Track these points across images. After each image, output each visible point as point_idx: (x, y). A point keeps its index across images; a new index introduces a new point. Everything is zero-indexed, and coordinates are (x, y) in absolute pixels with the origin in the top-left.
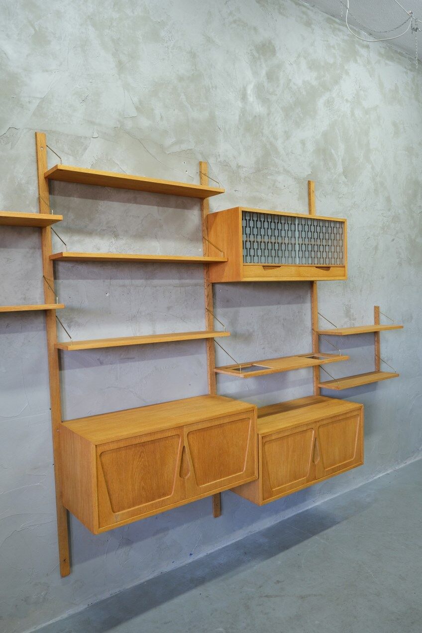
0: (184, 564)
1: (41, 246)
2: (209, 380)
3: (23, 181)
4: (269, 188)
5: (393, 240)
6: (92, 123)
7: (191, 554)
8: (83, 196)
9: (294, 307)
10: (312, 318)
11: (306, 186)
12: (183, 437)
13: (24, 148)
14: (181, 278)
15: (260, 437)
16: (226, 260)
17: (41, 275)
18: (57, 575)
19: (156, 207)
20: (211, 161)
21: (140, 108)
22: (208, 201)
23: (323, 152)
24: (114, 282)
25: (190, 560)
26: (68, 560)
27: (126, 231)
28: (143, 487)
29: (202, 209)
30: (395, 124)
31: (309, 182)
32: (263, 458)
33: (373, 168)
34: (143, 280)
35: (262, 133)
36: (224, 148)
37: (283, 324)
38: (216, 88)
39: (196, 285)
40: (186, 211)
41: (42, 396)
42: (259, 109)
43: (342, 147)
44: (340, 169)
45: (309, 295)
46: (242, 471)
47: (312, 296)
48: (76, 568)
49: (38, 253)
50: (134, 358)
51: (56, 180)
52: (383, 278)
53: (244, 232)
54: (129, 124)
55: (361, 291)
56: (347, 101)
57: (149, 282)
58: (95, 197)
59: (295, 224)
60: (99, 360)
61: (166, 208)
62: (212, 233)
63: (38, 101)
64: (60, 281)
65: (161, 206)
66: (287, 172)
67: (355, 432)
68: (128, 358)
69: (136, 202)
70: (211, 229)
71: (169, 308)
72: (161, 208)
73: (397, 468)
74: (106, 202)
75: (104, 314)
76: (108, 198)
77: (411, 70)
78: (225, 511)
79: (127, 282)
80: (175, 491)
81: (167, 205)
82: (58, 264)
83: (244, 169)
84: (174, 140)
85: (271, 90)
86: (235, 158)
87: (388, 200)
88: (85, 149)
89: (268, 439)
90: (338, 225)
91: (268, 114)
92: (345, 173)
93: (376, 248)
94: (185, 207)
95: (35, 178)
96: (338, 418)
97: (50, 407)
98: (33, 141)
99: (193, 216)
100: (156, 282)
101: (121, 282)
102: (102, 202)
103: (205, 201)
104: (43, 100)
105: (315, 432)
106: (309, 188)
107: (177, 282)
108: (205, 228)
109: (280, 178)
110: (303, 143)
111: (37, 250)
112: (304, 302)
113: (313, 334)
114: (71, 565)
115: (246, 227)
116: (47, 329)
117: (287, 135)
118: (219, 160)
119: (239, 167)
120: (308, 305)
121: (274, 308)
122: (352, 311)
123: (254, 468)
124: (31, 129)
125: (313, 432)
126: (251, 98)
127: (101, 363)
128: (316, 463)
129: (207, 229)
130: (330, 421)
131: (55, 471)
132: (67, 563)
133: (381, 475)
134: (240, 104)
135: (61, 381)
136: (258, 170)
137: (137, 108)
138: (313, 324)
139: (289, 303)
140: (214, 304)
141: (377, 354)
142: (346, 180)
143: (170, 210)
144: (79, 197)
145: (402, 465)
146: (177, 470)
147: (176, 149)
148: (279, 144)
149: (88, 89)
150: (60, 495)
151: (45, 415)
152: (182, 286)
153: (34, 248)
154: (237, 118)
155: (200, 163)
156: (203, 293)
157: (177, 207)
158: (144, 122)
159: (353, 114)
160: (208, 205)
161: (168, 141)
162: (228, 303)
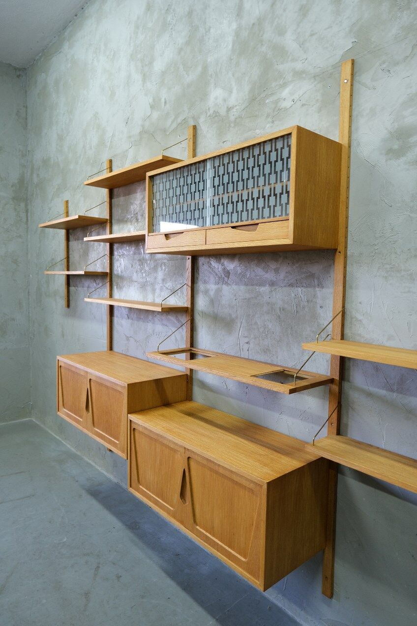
6: (130, 137)
11: (338, 77)
20: (201, 120)
21: (153, 104)
39: (183, 259)
46: (119, 441)
54: (147, 124)
63: (111, 139)
71: (163, 280)
80: (84, 418)
83: (234, 110)
84: (173, 118)
86: (225, 101)
88: (126, 159)
89: (136, 426)
109: (285, 93)
118: (208, 114)
119: (229, 110)
136: (252, 100)
137: (151, 107)
140: (197, 278)
146: (85, 404)
149: (129, 113)
158: (155, 116)
161: (169, 122)
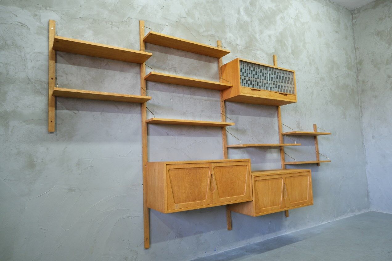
0: (211, 255)
1: (140, 73)
2: (224, 151)
3: (133, 42)
4: (253, 56)
5: (322, 90)
6: (166, 18)
7: (215, 250)
8: (161, 51)
9: (268, 119)
10: (279, 126)
11: (272, 58)
12: (211, 169)
13: (134, 27)
14: (208, 97)
15: (253, 177)
16: (232, 86)
17: (140, 87)
18: (142, 248)
19: (196, 60)
20: (223, 41)
21: (189, 14)
22: (222, 60)
23: (281, 41)
24: (175, 94)
25: (215, 253)
26: (148, 239)
27: (181, 70)
28: (190, 193)
29: (218, 64)
30: (318, 31)
31: (274, 56)
32: (255, 189)
33: (308, 52)
34: (189, 95)
35: (249, 30)
36: (230, 35)
37: (263, 127)
38: (225, 7)
39: (216, 101)
40: (211, 64)
41: (138, 147)
42: (246, 18)
43: (290, 40)
44: (290, 51)
45: (276, 114)
46: (244, 194)
47: (278, 114)
48: (153, 245)
49: (139, 76)
50: (184, 134)
51: (148, 43)
52: (317, 110)
53: (241, 71)
54: (183, 21)
55: (305, 115)
56: (292, 18)
57: (193, 96)
58: (166, 53)
59: (267, 70)
60: (167, 133)
61: (200, 61)
62: (224, 75)
63: (141, 7)
64: (149, 91)
65: (198, 60)
66: (262, 50)
67: (307, 185)
68: (181, 134)
69: (186, 57)
70: (223, 73)
71: (202, 111)
72: (198, 61)
73: (335, 220)
74: (171, 55)
75: (170, 110)
76: (173, 54)
77: (326, 6)
78: (234, 228)
79: (181, 95)
80: (207, 198)
81: (201, 60)
82: (148, 83)
83: (240, 46)
84: (205, 29)
85: (252, 10)
86: (235, 40)
87: (317, 69)
88: (162, 30)
89: (257, 179)
90: (290, 74)
91: (251, 21)
92: (293, 53)
93: (312, 93)
94: (210, 62)
95: (139, 41)
96: (296, 175)
97: (142, 154)
98: (138, 24)
99: (214, 67)
100: (196, 97)
101: (178, 95)
102: (170, 55)
103: (220, 59)
104: (143, 7)
105: (284, 180)
106: (274, 59)
107: (206, 98)
108: (220, 73)
109: (258, 52)
110: (270, 36)
111: (138, 75)
112: (274, 117)
113: (279, 134)
114: (150, 243)
115: (242, 68)
116: (141, 113)
117: (261, 32)
118: (227, 41)
119: (237, 45)
120: (276, 119)
121: (258, 118)
122: (301, 125)
123: (250, 193)
124: (137, 19)
125: (283, 180)
126: (242, 13)
127: (168, 135)
128: (285, 198)
129: (221, 73)
130: (292, 175)
131: (143, 188)
132: (148, 241)
133: (325, 223)
134: (237, 15)
135: (148, 141)
136: (247, 48)
137: (187, 14)
138: (279, 129)
139: (265, 116)
140: (226, 112)
141: (317, 150)
142: (293, 57)
143: (203, 62)
144: (159, 52)
145: (338, 219)
146: (208, 187)
147: (206, 34)
148: (257, 36)
149: (164, 3)
150: (146, 202)
151: (139, 157)
152: (209, 100)
153: (137, 73)
154: (236, 21)
155: (218, 41)
156: (220, 105)
157: (206, 61)
158: (190, 20)
159: (295, 25)
160: (222, 62)
161: (202, 30)
162: (233, 112)
